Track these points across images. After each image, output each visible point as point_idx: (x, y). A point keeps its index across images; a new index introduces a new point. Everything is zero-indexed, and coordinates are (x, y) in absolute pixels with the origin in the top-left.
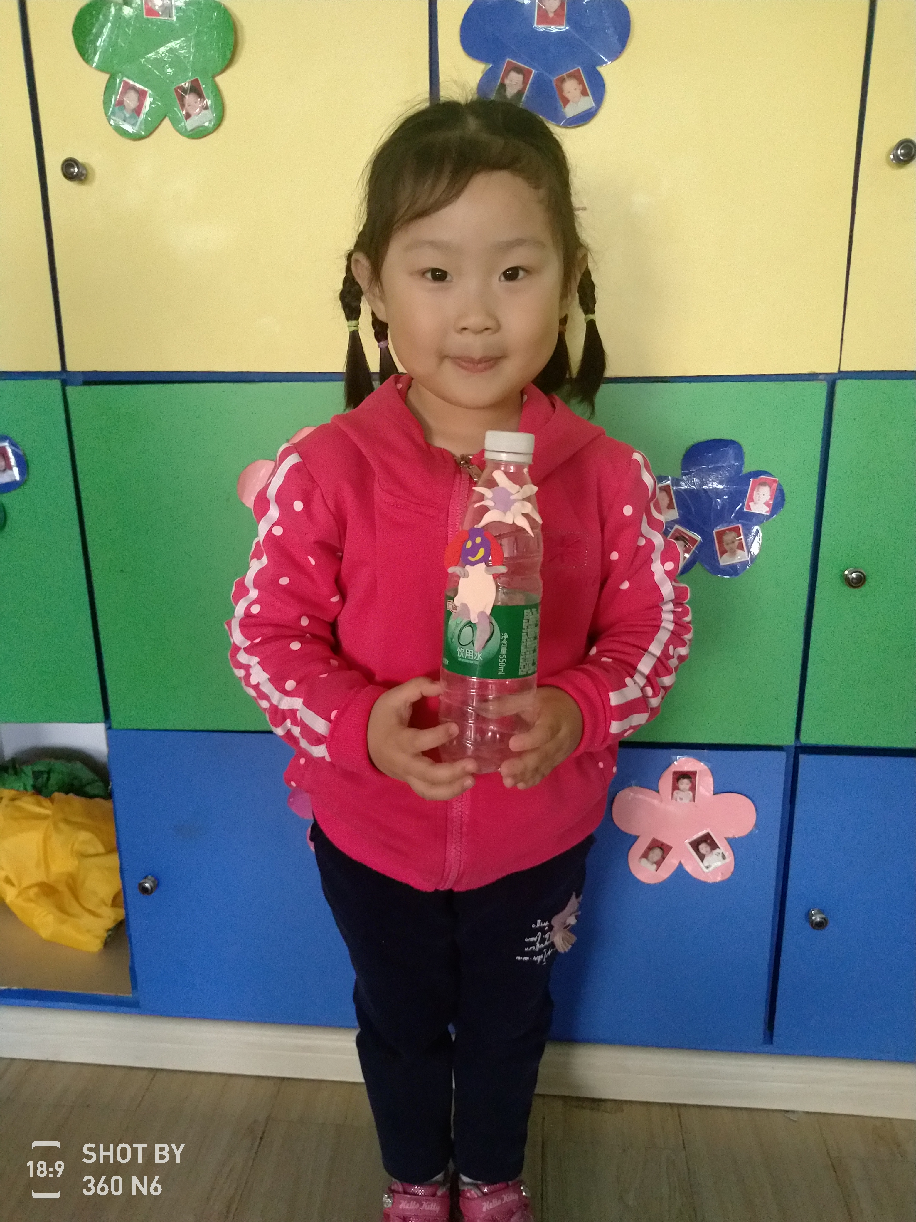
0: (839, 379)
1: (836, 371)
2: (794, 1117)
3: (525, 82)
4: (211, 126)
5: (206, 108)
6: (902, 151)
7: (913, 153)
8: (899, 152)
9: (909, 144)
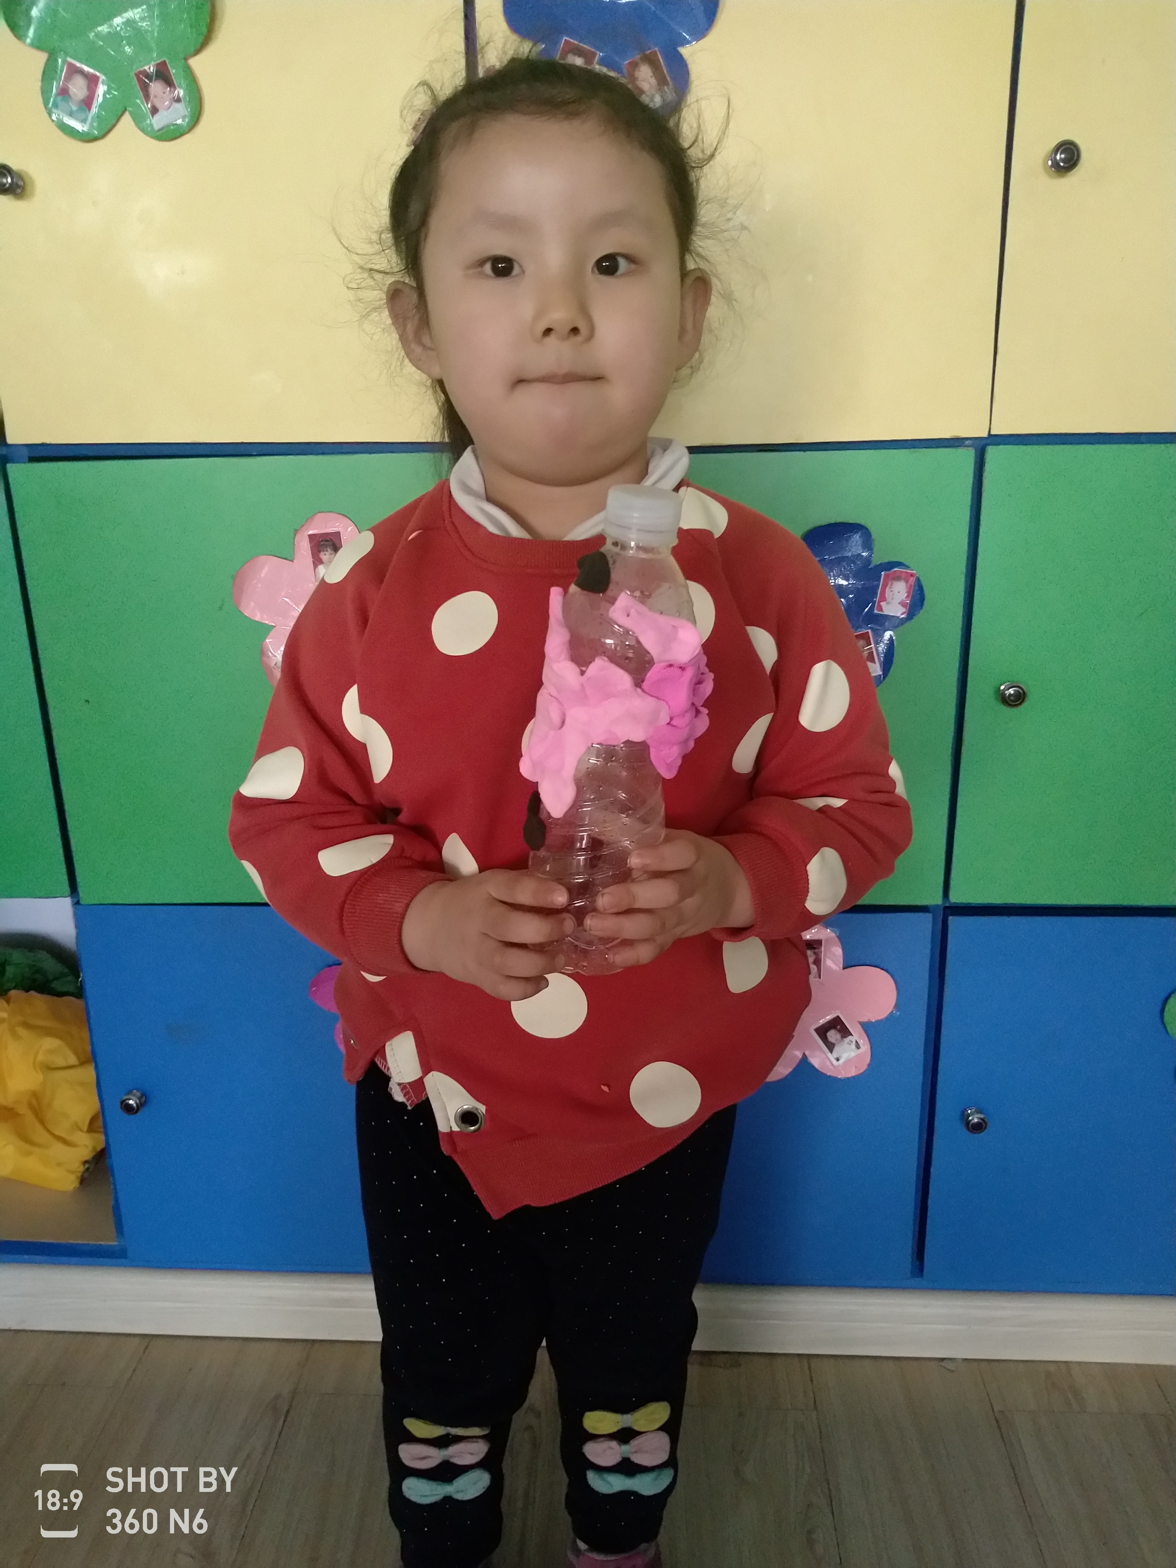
0: (989, 445)
1: (985, 435)
2: (950, 1366)
4: (185, 124)
5: (178, 100)
6: (1063, 156)
7: (1076, 158)
8: (1058, 157)
9: (1070, 146)
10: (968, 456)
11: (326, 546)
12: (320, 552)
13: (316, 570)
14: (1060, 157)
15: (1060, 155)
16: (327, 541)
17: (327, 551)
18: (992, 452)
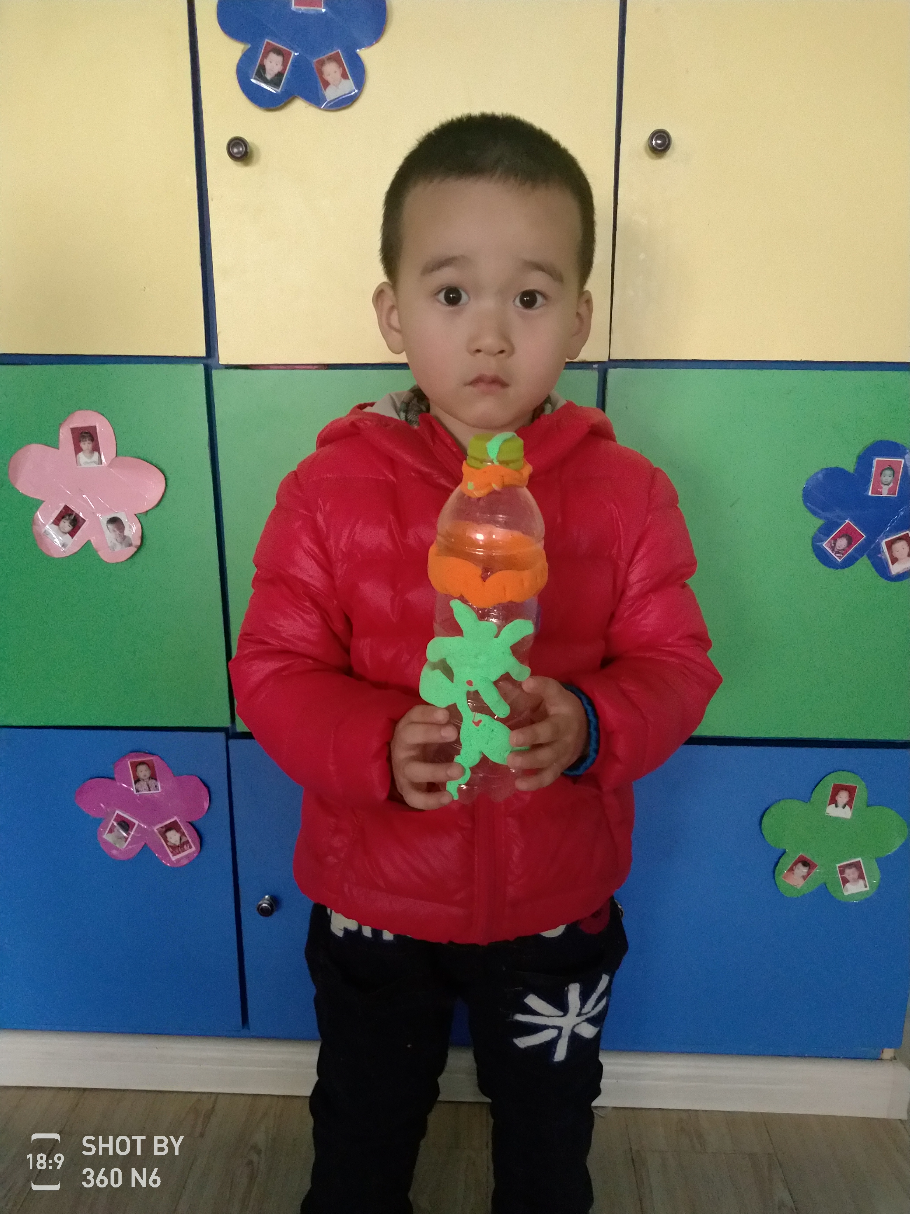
0: (610, 367)
2: (602, 1113)
6: (659, 142)
7: (667, 143)
8: (654, 142)
9: (662, 134)
10: (593, 376)
11: (84, 437)
12: (80, 441)
13: (78, 456)
14: (656, 143)
15: (656, 140)
16: (86, 433)
17: (86, 441)
18: (613, 374)
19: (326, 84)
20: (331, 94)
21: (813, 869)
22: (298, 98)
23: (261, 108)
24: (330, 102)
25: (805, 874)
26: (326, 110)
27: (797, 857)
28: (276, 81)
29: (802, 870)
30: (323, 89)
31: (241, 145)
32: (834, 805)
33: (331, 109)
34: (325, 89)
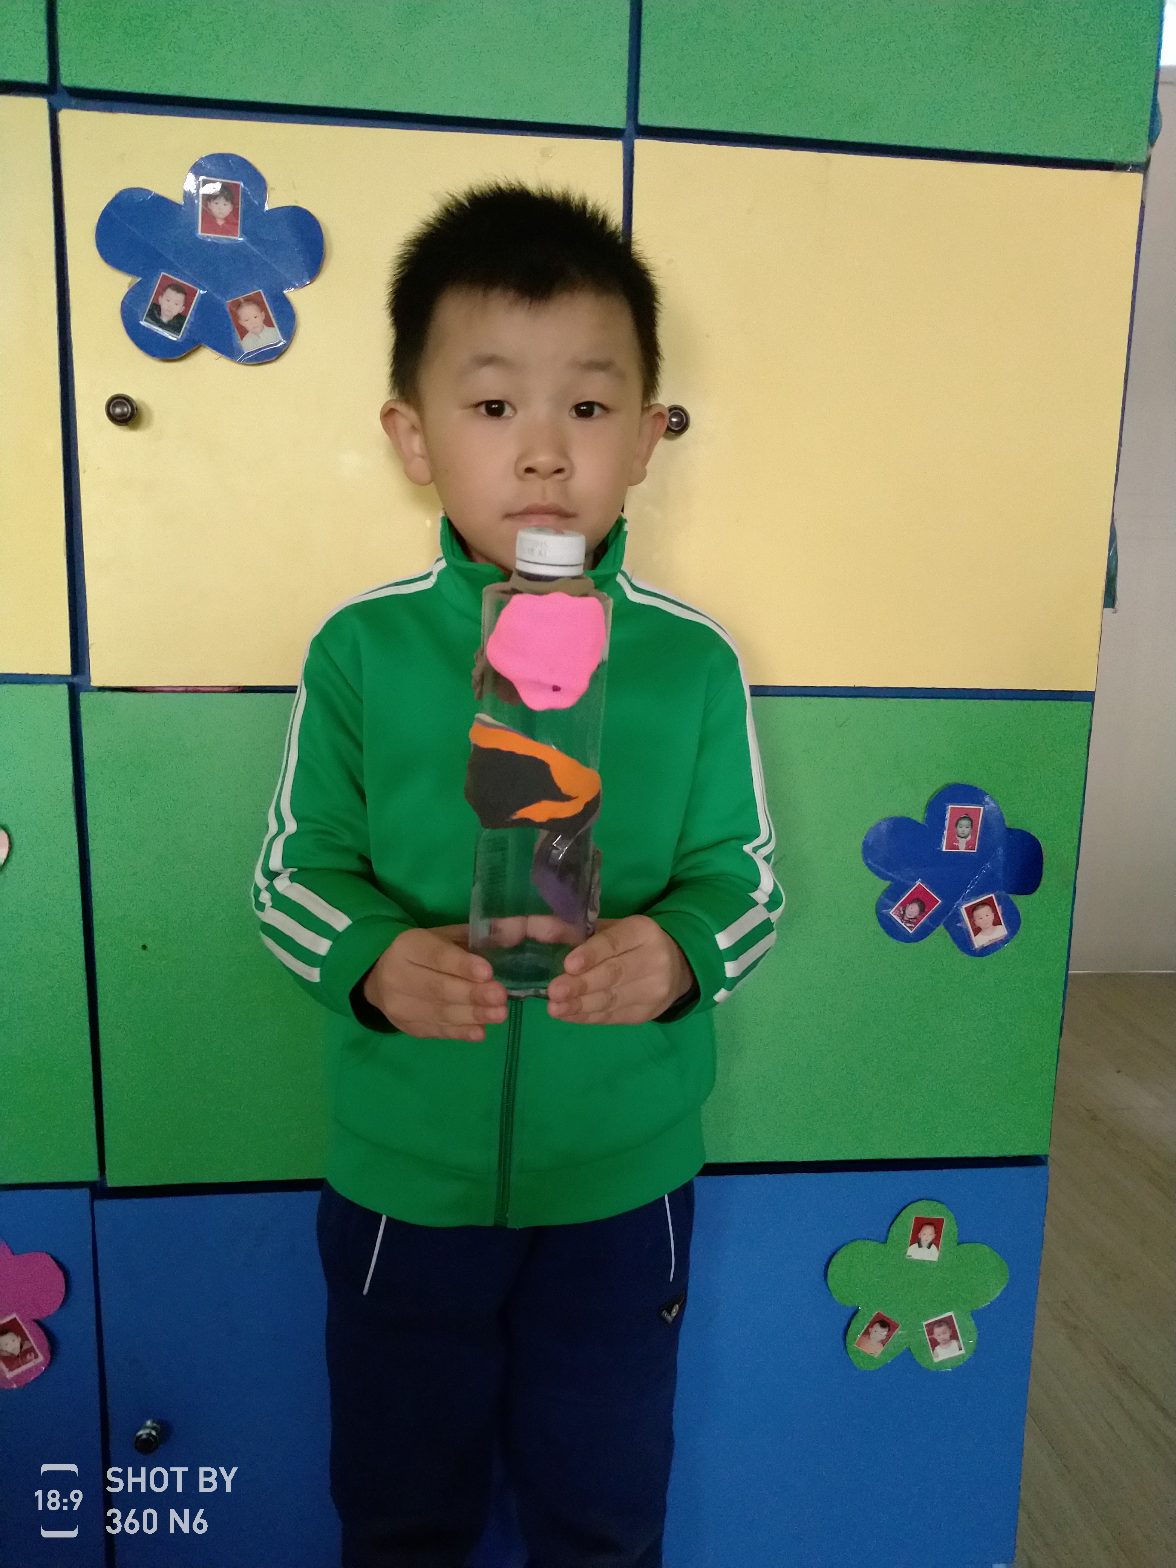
3: (187, 304)
9: (678, 411)
19: (243, 332)
20: (249, 344)
21: (894, 1331)
22: (205, 347)
23: (155, 358)
24: (248, 354)
25: (884, 1338)
26: (243, 364)
27: (874, 1315)
28: (176, 324)
29: (879, 1333)
30: (239, 337)
31: (125, 405)
32: (916, 1245)
33: (247, 363)
34: (242, 337)
